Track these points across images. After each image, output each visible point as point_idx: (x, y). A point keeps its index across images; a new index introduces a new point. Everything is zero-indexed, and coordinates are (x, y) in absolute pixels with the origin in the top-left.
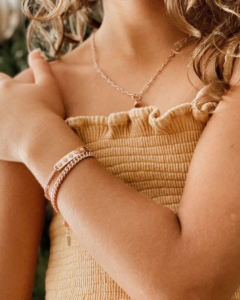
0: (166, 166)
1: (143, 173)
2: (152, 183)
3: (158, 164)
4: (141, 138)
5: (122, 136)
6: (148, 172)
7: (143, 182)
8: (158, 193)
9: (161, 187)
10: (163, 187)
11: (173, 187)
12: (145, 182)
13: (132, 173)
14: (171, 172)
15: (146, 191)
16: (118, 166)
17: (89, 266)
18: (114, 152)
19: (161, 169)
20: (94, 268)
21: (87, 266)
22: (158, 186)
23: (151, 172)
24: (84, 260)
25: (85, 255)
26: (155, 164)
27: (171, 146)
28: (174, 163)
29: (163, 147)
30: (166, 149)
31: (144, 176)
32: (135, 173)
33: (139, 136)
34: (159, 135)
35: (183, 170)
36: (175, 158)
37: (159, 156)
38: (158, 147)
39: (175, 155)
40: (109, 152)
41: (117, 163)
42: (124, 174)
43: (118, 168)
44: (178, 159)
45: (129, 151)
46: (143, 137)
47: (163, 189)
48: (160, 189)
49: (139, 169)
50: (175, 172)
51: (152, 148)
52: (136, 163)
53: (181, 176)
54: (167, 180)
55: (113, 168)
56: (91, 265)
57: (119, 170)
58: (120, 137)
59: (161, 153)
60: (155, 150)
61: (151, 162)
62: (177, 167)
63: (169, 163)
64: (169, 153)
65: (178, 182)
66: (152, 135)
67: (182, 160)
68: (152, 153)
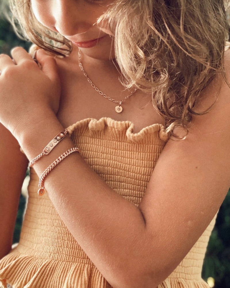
0: (130, 167)
1: (110, 168)
2: (116, 177)
3: (124, 165)
4: (114, 142)
5: (99, 137)
6: (115, 169)
7: (109, 176)
8: (118, 186)
9: (122, 182)
10: (124, 182)
11: (132, 184)
12: (111, 175)
13: (102, 167)
14: (133, 172)
15: (110, 182)
16: (92, 159)
17: (57, 231)
18: (91, 148)
19: (125, 169)
20: (60, 234)
21: (55, 231)
22: (120, 180)
23: (117, 169)
24: (54, 226)
25: (55, 222)
26: (122, 164)
27: (137, 153)
28: (137, 166)
29: (131, 152)
30: (133, 155)
31: (110, 171)
32: (104, 167)
33: (113, 140)
34: (130, 143)
35: (142, 173)
36: (139, 163)
37: (126, 159)
38: (127, 152)
39: (139, 161)
40: (87, 147)
41: (92, 157)
42: (96, 166)
43: (92, 161)
44: (141, 164)
45: (103, 150)
46: (117, 142)
47: (123, 183)
48: (121, 183)
49: (108, 165)
50: (136, 173)
51: (122, 151)
52: (107, 160)
53: (140, 177)
54: (128, 177)
55: (87, 160)
56: (58, 231)
57: (92, 163)
58: (97, 137)
59: (129, 157)
60: (124, 154)
61: (119, 162)
62: (138, 170)
63: (133, 165)
64: (135, 158)
65: (136, 181)
66: (124, 142)
67: (143, 165)
68: (121, 155)
